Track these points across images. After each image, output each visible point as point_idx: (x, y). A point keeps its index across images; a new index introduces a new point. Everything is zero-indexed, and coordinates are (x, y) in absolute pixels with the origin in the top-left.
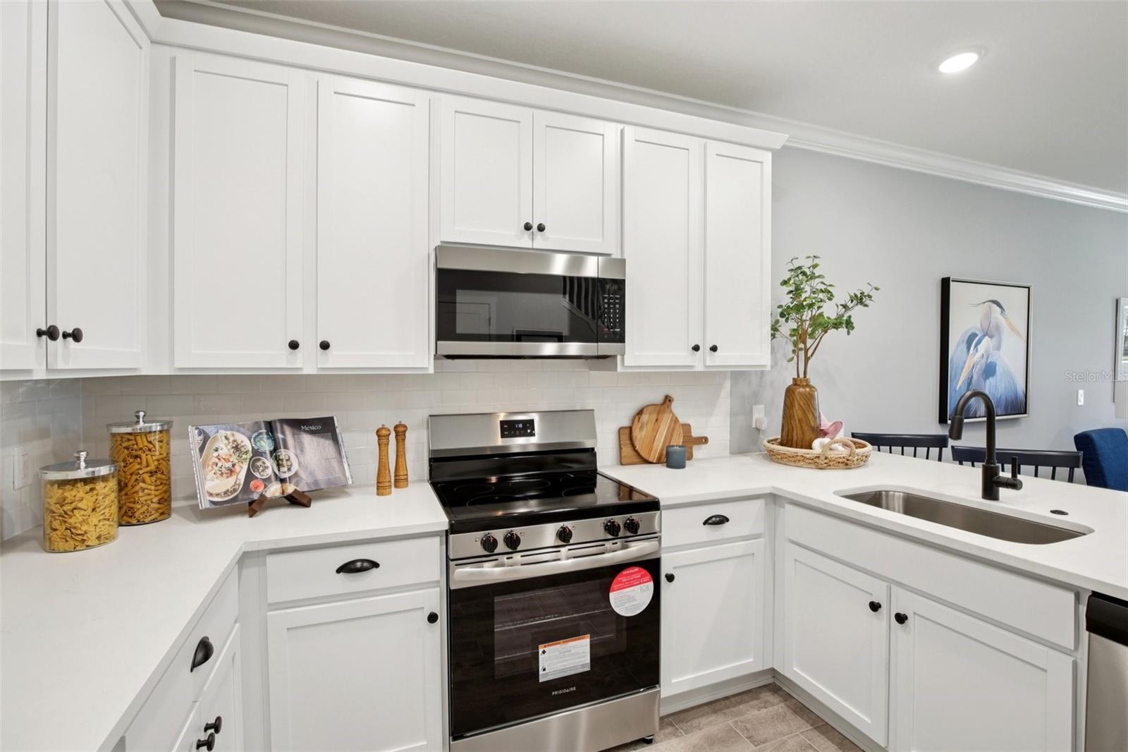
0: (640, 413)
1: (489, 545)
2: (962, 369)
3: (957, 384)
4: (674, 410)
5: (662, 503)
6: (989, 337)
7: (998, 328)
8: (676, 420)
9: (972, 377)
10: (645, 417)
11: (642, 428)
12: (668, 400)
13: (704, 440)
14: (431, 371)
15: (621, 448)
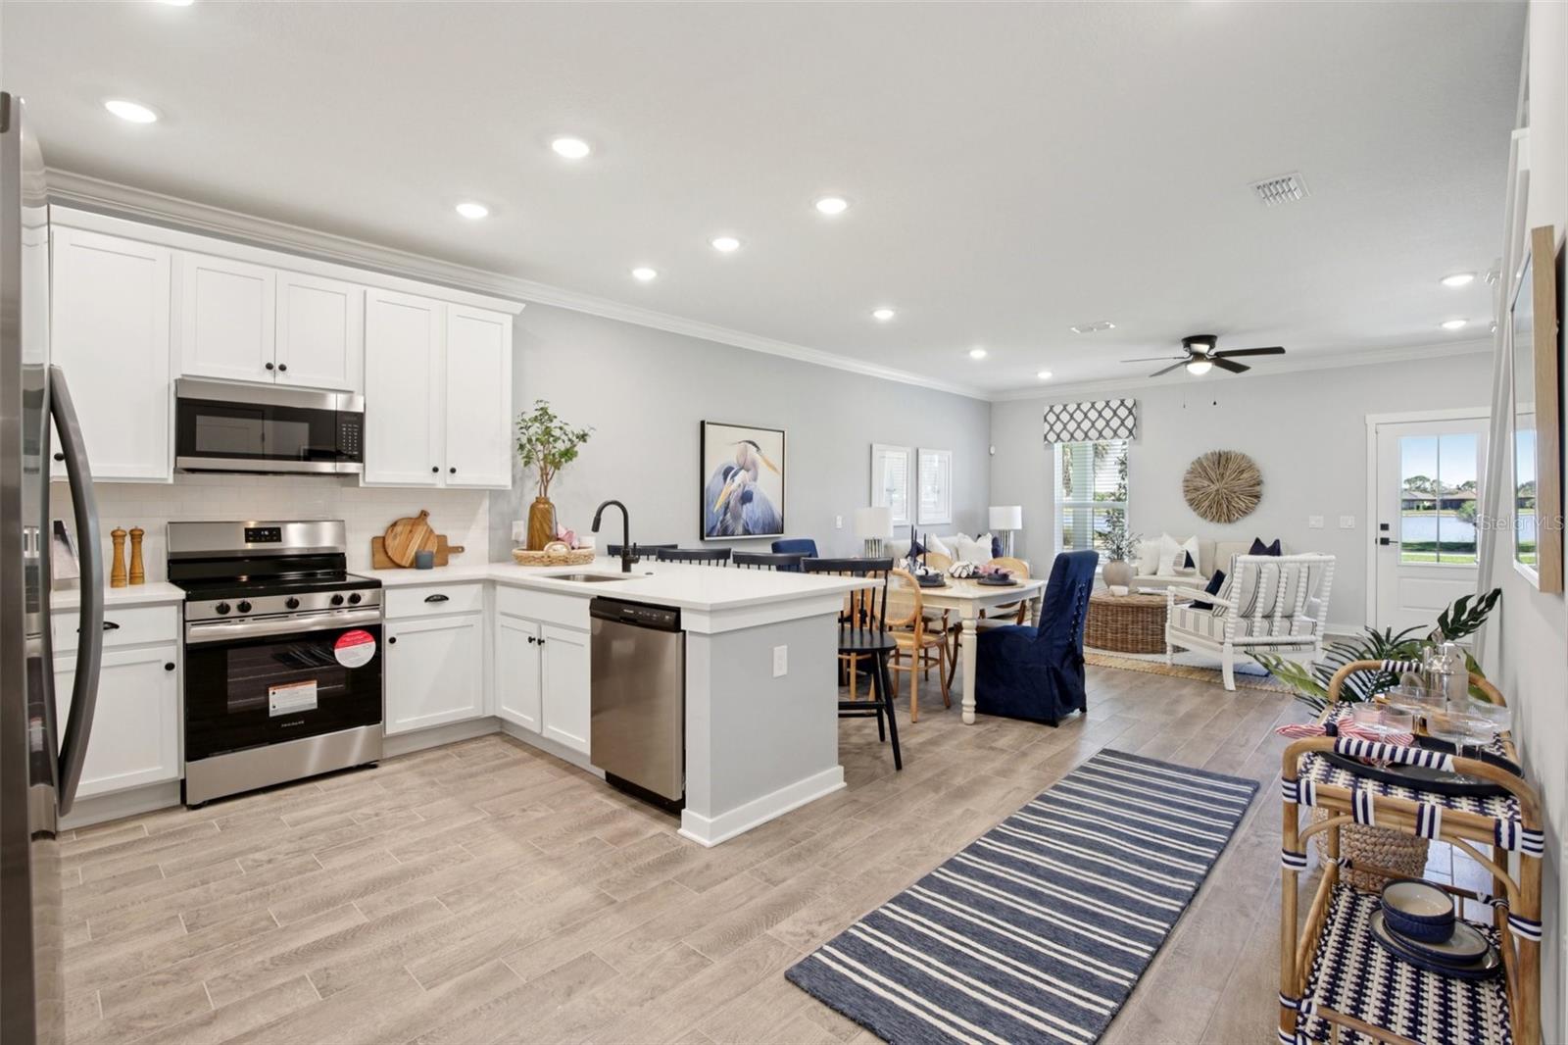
0: (394, 525)
1: (223, 609)
2: (720, 495)
3: (715, 506)
4: (429, 523)
5: (383, 584)
8: (432, 531)
9: (729, 502)
10: (399, 529)
11: (395, 537)
12: (424, 514)
13: (460, 550)
14: (171, 481)
15: (373, 555)
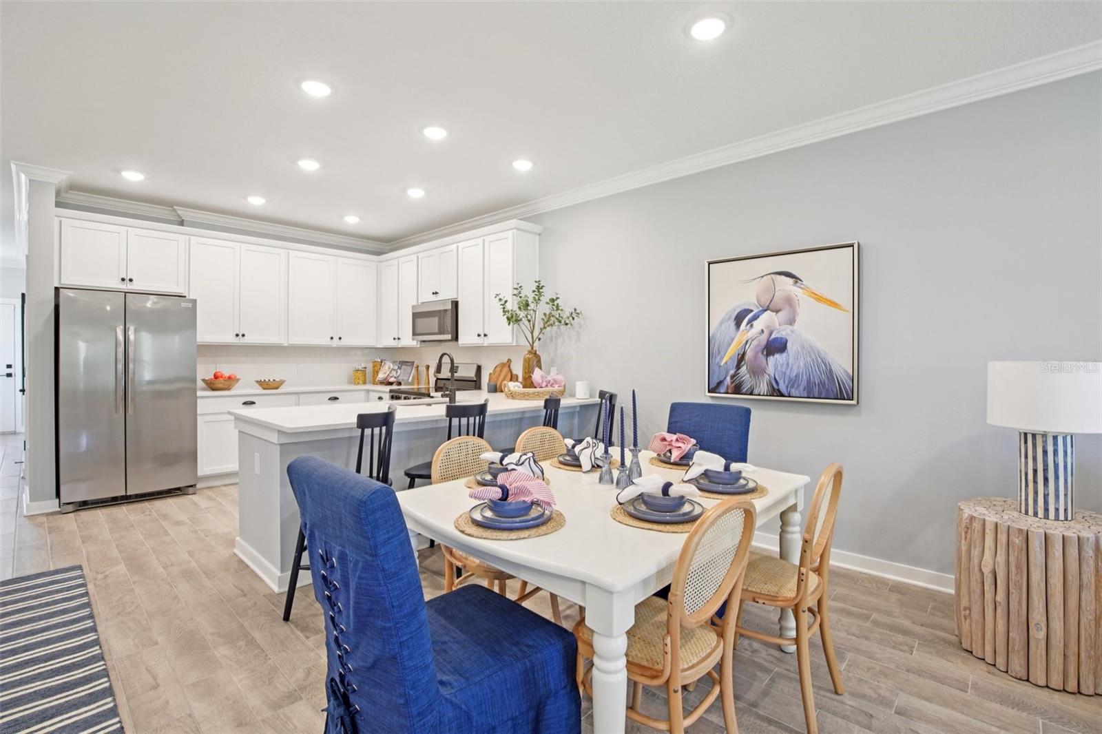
2: (729, 345)
3: (722, 358)
6: (772, 311)
7: (789, 301)
9: (744, 354)
